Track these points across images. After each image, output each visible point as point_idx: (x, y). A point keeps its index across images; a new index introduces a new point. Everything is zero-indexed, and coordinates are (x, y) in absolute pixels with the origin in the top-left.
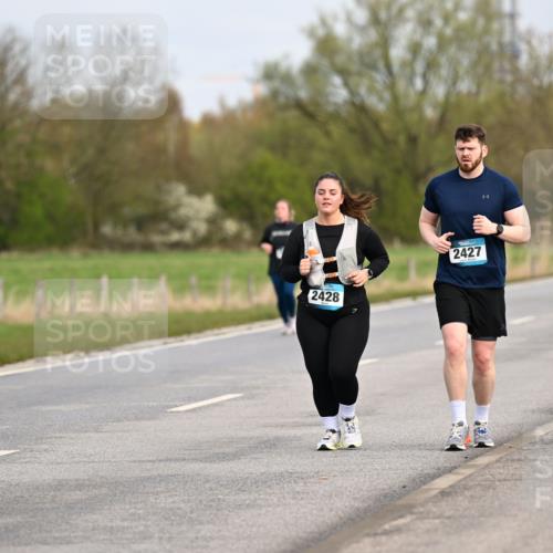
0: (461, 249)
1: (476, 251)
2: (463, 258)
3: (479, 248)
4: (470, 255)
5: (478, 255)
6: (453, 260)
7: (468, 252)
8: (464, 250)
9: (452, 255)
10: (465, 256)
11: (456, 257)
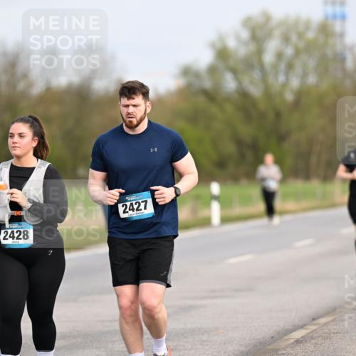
0: (128, 204)
1: (143, 205)
2: (131, 212)
3: (146, 202)
4: (137, 210)
5: (145, 208)
6: (122, 215)
7: (135, 207)
8: (132, 204)
9: (121, 209)
10: (133, 210)
11: (124, 212)
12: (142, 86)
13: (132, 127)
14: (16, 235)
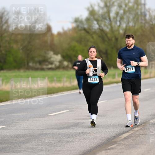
0: (127, 68)
2: (128, 71)
3: (133, 68)
4: (130, 70)
5: (132, 70)
6: (126, 72)
11: (126, 70)
12: (132, 35)
13: (129, 47)
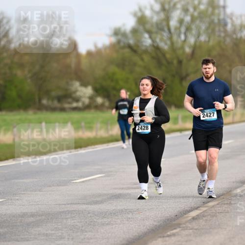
0: (205, 113)
2: (206, 117)
3: (214, 113)
5: (213, 116)
7: (209, 115)
11: (203, 117)
13: (208, 78)
14: (143, 128)
